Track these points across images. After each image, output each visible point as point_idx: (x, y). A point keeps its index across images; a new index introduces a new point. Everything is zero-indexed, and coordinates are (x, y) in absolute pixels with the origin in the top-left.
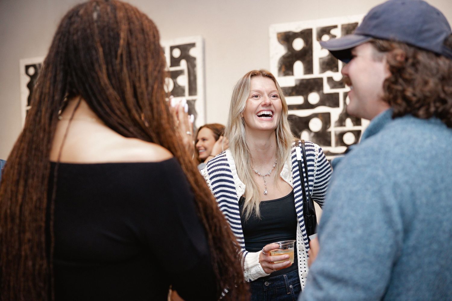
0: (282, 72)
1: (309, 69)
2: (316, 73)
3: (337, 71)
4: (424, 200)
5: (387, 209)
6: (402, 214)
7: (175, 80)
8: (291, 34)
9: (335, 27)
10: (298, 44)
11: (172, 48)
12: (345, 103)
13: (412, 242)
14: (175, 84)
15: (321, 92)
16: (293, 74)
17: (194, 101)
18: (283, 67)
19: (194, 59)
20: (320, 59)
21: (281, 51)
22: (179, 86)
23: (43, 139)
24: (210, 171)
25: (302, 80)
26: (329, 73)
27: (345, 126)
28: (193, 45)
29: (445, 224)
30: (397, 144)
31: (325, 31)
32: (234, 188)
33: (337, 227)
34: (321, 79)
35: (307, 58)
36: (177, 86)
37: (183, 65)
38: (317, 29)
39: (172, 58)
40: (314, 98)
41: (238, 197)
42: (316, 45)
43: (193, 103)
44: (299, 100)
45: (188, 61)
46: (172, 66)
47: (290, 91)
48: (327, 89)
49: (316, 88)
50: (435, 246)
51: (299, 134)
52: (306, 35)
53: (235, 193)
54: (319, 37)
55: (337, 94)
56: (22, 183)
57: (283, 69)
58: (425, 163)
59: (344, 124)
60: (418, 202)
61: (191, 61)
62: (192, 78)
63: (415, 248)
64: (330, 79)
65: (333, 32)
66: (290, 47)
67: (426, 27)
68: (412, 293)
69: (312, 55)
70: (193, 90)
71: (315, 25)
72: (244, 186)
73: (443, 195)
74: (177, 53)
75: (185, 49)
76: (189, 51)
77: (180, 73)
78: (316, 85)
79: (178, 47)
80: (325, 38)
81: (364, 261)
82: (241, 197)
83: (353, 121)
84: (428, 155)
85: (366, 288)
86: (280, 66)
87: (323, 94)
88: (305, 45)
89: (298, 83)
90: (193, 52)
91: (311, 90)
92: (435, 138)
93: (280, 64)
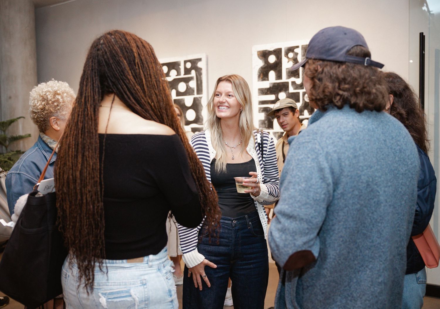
0: (260, 78)
1: (279, 76)
2: (284, 79)
3: (299, 77)
4: (347, 162)
5: (321, 170)
6: (332, 173)
7: (187, 84)
8: (267, 52)
9: (298, 47)
10: (272, 59)
11: (185, 62)
12: (303, 99)
13: (340, 190)
14: (187, 86)
15: (287, 91)
16: (268, 80)
17: (201, 98)
18: (262, 74)
19: (201, 69)
20: (287, 69)
21: (260, 63)
22: (191, 88)
23: (92, 125)
24: (193, 142)
25: (275, 83)
26: (293, 79)
27: (303, 115)
28: (200, 60)
29: (363, 177)
30: (329, 127)
31: (291, 50)
32: (208, 153)
33: (290, 182)
34: (288, 83)
35: (278, 69)
36: (189, 88)
37: (193, 73)
38: (285, 48)
39: (185, 68)
40: (282, 95)
41: (211, 159)
42: (284, 60)
43: (200, 99)
44: (272, 97)
45: (196, 71)
46: (185, 74)
47: (266, 91)
48: (291, 90)
49: (284, 89)
50: (356, 192)
51: (272, 120)
52: (277, 53)
53: (209, 157)
54: (287, 54)
55: (299, 93)
56: (80, 156)
57: (262, 76)
58: (349, 138)
59: (303, 114)
60: (343, 164)
61: (199, 71)
62: (199, 82)
63: (343, 194)
64: (293, 83)
65: (296, 50)
66: (266, 62)
67: (332, 46)
68: (342, 223)
69: (281, 66)
70: (199, 90)
71: (284, 46)
72: (215, 152)
73: (362, 158)
74: (189, 65)
75: (194, 62)
76: (197, 64)
77: (191, 79)
78: (284, 87)
79: (189, 61)
80: (291, 55)
81: (306, 204)
82: (213, 160)
83: (308, 112)
84: (350, 133)
85: (308, 222)
86: (259, 74)
87: (289, 93)
88: (276, 60)
89: (271, 85)
90: (200, 65)
91: (280, 91)
92: (355, 121)
93: (259, 72)
